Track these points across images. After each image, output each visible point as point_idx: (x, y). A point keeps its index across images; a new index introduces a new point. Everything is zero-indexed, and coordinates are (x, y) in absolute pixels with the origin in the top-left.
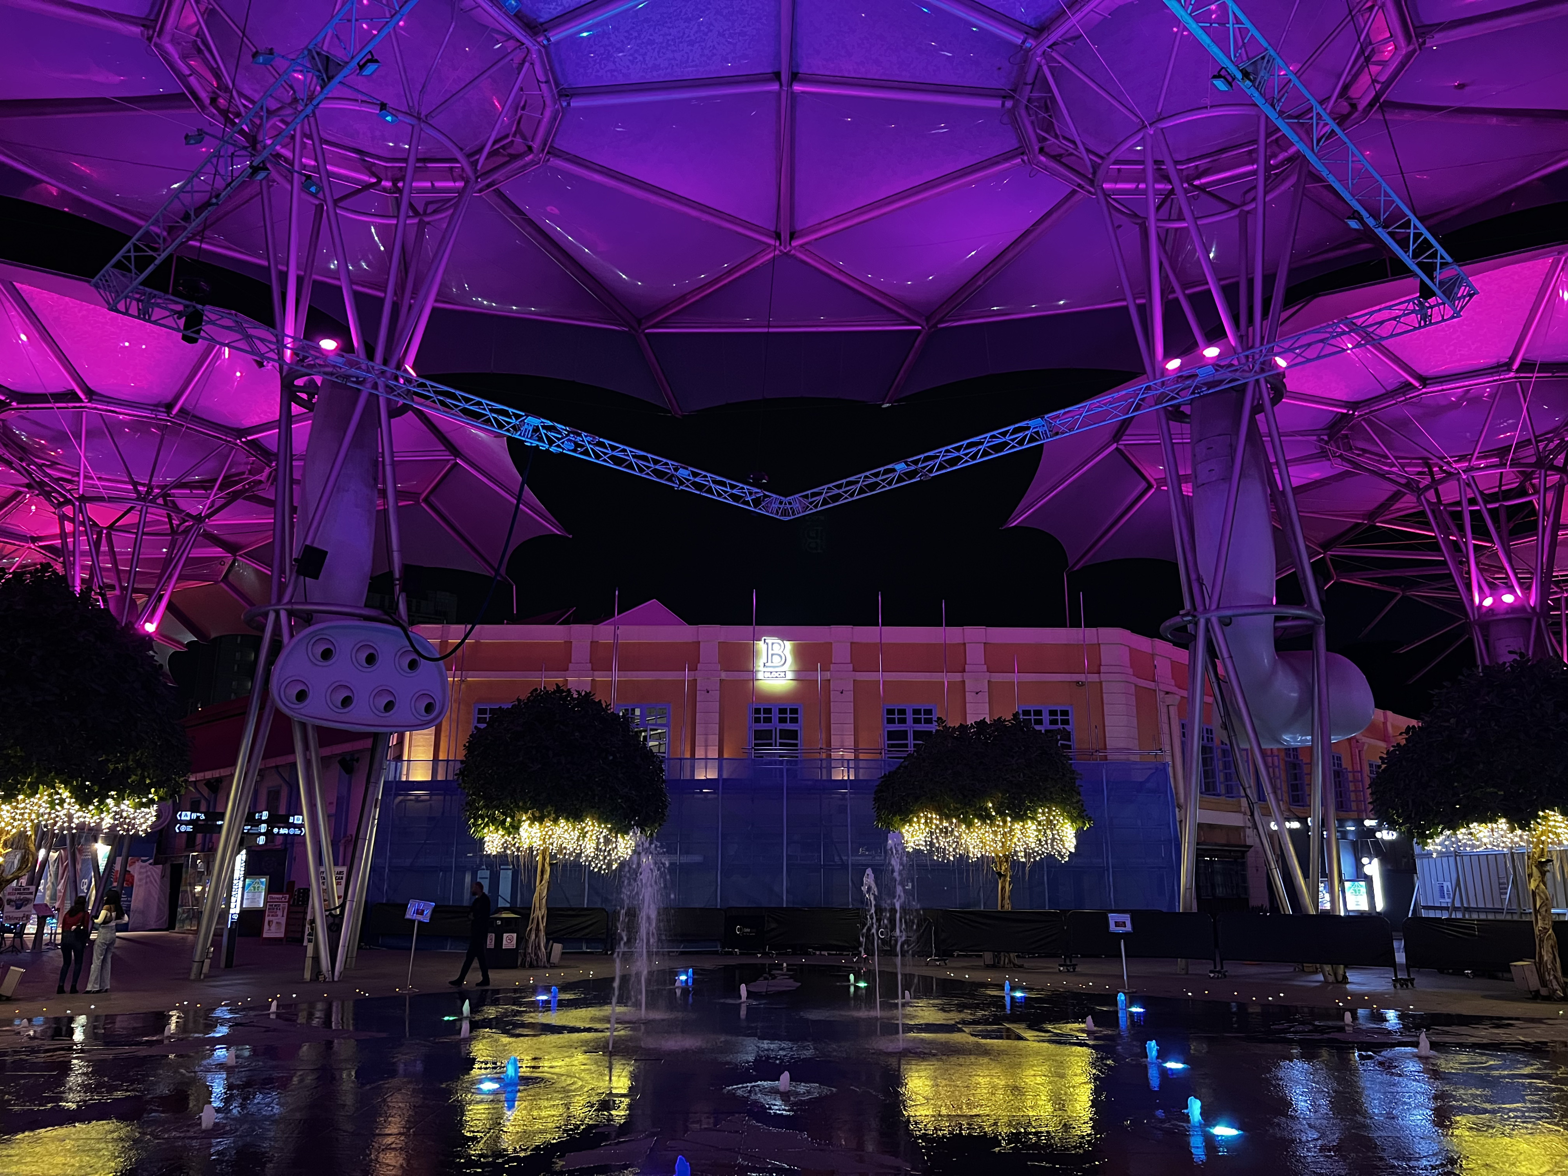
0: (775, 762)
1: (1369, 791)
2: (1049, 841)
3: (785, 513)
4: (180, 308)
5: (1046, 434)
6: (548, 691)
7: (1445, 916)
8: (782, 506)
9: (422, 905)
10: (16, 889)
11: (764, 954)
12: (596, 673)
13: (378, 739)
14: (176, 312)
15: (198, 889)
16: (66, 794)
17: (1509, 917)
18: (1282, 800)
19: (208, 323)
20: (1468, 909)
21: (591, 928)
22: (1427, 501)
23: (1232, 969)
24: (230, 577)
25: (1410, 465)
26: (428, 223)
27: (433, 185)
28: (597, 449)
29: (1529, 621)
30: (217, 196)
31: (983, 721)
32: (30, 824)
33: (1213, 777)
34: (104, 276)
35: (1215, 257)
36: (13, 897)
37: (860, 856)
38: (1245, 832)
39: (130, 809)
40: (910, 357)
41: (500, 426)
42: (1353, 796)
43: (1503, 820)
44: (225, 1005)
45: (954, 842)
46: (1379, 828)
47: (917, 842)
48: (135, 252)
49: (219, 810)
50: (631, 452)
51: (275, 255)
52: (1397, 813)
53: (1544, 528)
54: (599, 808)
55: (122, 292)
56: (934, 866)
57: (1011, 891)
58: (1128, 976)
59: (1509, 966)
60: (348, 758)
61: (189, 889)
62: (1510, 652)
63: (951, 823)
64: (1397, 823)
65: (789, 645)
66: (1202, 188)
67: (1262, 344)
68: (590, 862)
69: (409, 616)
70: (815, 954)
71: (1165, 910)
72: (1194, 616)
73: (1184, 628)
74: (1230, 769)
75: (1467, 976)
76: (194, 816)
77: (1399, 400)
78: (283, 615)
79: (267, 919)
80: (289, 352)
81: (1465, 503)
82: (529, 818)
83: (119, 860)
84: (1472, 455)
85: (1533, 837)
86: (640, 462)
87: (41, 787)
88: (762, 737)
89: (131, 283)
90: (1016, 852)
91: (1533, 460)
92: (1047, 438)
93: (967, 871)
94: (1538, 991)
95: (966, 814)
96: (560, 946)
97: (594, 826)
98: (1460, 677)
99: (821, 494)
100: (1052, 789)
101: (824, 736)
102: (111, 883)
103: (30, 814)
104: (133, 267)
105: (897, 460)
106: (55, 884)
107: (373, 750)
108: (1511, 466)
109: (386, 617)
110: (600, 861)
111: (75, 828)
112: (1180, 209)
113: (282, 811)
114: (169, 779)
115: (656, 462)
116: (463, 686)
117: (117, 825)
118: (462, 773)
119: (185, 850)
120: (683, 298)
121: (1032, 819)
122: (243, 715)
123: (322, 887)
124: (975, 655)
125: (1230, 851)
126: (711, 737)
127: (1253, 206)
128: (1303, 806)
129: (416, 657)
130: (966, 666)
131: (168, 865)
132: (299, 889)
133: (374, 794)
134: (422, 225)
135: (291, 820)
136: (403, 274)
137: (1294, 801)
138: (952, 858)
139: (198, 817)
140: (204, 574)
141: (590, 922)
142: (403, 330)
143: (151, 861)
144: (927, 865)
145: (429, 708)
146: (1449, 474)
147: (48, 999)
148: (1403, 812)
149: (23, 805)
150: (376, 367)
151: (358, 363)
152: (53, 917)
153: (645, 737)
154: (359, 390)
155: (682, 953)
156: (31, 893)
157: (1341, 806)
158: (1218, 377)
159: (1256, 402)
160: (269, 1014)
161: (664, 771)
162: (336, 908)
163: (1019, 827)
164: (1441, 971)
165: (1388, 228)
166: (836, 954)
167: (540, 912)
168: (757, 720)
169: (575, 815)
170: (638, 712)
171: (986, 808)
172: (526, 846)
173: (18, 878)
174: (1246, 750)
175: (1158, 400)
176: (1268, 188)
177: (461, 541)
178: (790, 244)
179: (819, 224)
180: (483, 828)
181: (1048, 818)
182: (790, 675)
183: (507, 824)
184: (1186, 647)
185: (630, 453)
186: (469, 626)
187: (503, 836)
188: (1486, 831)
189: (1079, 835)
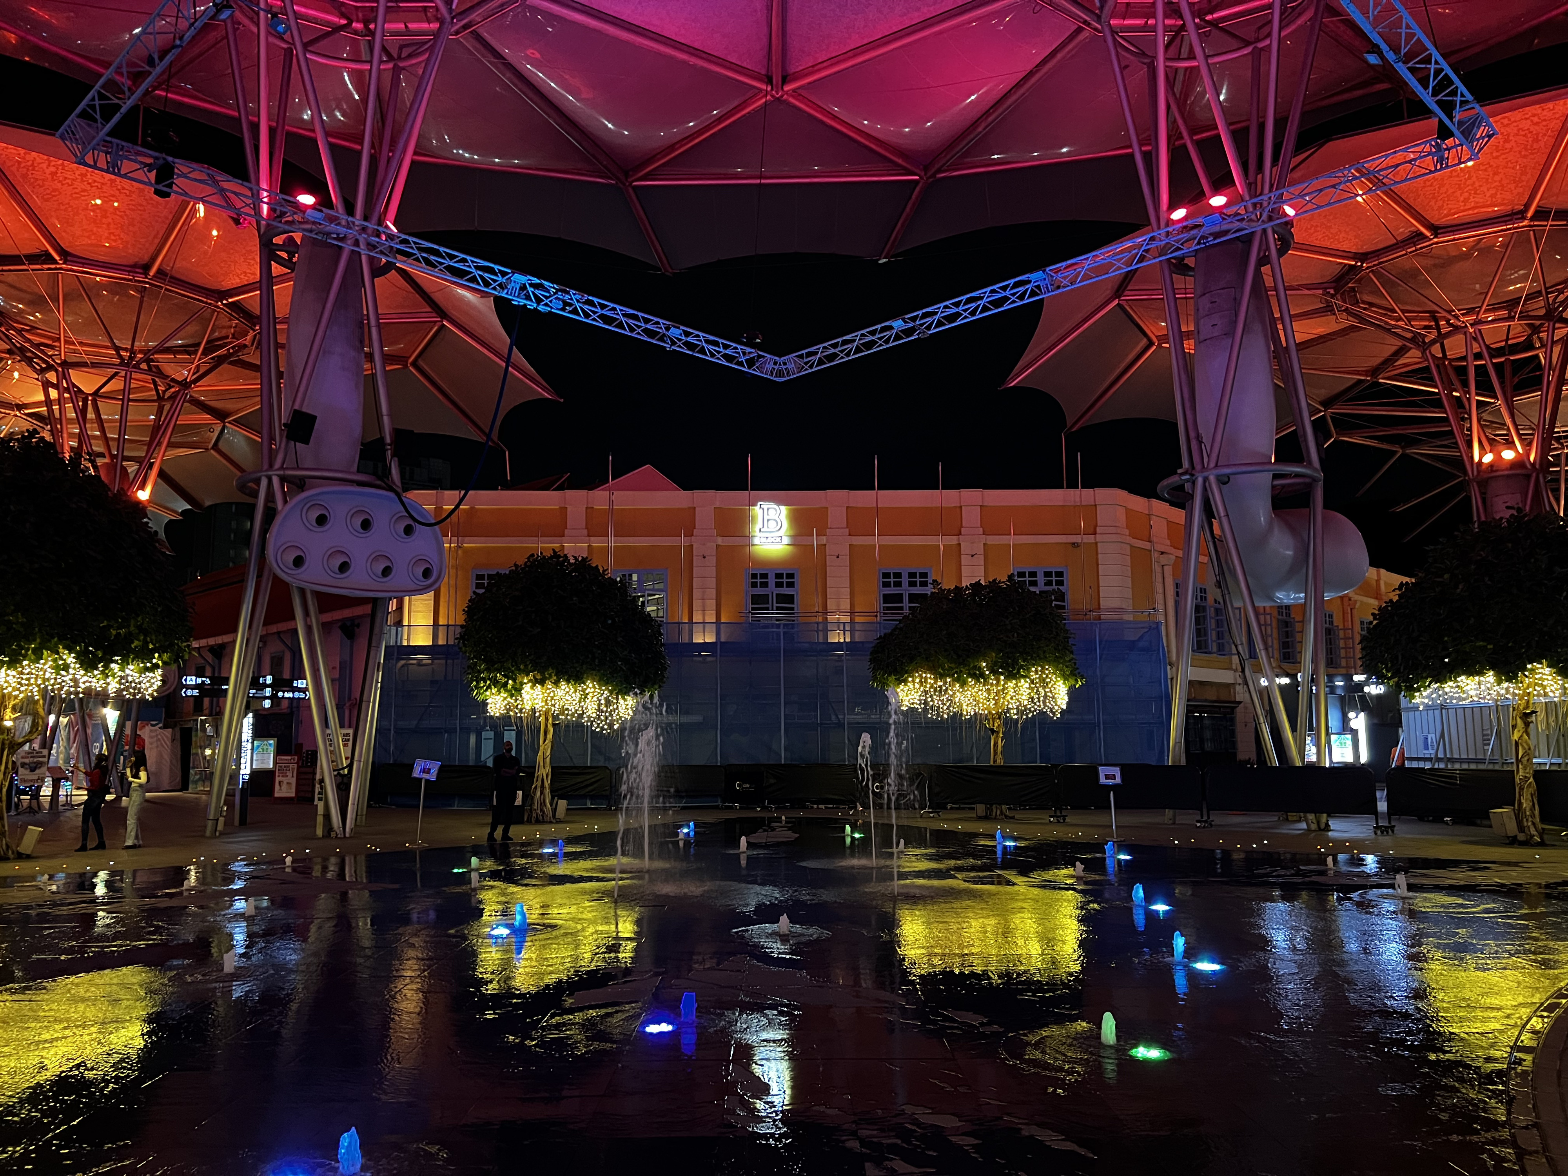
0: (773, 626)
1: (1359, 647)
2: (1042, 699)
3: (780, 374)
4: (149, 161)
5: (1047, 288)
6: (544, 557)
7: (1428, 766)
8: (776, 367)
9: (429, 764)
10: (29, 753)
11: (764, 808)
12: (592, 538)
13: (377, 604)
14: (146, 165)
15: (208, 752)
16: (70, 659)
17: (1491, 767)
18: (1273, 657)
19: (179, 176)
20: (1451, 760)
21: (595, 785)
22: (1433, 356)
23: (1218, 818)
24: (221, 445)
25: (1415, 319)
26: (403, 69)
27: (406, 27)
28: (586, 307)
29: (1528, 477)
30: (181, 38)
31: (978, 584)
32: (36, 689)
33: (1206, 635)
34: (69, 127)
35: (1225, 100)
36: (27, 761)
37: (856, 714)
38: (1235, 689)
39: (135, 674)
40: (908, 209)
41: (487, 284)
42: (1343, 652)
43: (1491, 673)
44: (242, 860)
45: (948, 700)
46: (1367, 683)
47: (911, 701)
48: (99, 100)
49: (223, 675)
50: (621, 310)
51: (246, 106)
52: (1386, 667)
53: (1549, 383)
54: (599, 671)
55: (89, 144)
56: (928, 723)
57: (1003, 747)
58: (1116, 826)
59: (1489, 813)
60: (348, 624)
61: (199, 751)
62: (1508, 508)
63: (946, 683)
64: (1385, 677)
65: (784, 510)
66: (1214, 24)
67: (1271, 191)
68: (592, 722)
69: (402, 483)
70: (812, 807)
71: (1153, 763)
72: (1192, 475)
73: (1181, 488)
74: (1222, 627)
75: (1446, 823)
76: (199, 681)
77: (1409, 250)
78: (276, 481)
79: (277, 780)
80: (265, 207)
81: (1470, 358)
82: (530, 681)
83: (129, 724)
84: (1480, 307)
85: (1519, 689)
86: (630, 321)
87: (45, 652)
88: (759, 601)
89: (98, 133)
90: (1008, 710)
91: (1542, 312)
92: (1049, 292)
93: (961, 728)
94: (1516, 836)
95: (960, 673)
96: (565, 801)
97: (595, 688)
98: (1456, 533)
99: (817, 353)
100: (1045, 649)
101: (820, 601)
102: (123, 746)
103: (36, 679)
104: (98, 117)
105: (894, 317)
106: (68, 747)
107: (373, 616)
108: (1519, 319)
109: (379, 482)
110: (602, 721)
111: (82, 693)
112: (1191, 45)
113: (286, 675)
114: (172, 645)
115: (647, 321)
116: (460, 552)
117: (123, 690)
118: (462, 637)
119: (193, 715)
120: (672, 148)
121: (1024, 677)
122: (241, 583)
123: (329, 748)
124: (971, 517)
125: (1220, 707)
126: (708, 602)
127: (1267, 42)
128: (1293, 663)
129: (412, 523)
130: (963, 529)
131: (177, 729)
132: (307, 751)
133: (376, 655)
134: (396, 70)
135: (295, 685)
136: (380, 124)
137: (1285, 658)
138: (945, 716)
139: (203, 682)
140: (194, 442)
141: (593, 780)
142: (382, 184)
143: (161, 725)
144: (921, 723)
145: (427, 573)
146: (1456, 329)
147: (68, 856)
148: (1392, 666)
149: (29, 670)
150: (357, 223)
151: (337, 218)
152: (67, 779)
153: (643, 602)
154: (340, 248)
155: (684, 808)
156: (44, 757)
157: (1331, 663)
158: (1225, 227)
159: (1262, 254)
160: (284, 868)
161: (662, 634)
162: (343, 768)
163: (1012, 685)
164: (1421, 819)
165: (1408, 63)
166: (833, 808)
167: (544, 770)
168: (754, 585)
169: (576, 677)
170: (635, 577)
171: (980, 667)
172: (528, 708)
173: (30, 741)
174: (1239, 609)
175: (1162, 252)
176: (1283, 23)
177: (451, 406)
178: (782, 89)
179: (813, 66)
180: (486, 690)
181: (1041, 676)
182: (786, 540)
183: (509, 687)
184: (1182, 506)
185: (619, 311)
186: (463, 492)
187: (505, 698)
188: (1473, 684)
189: (1072, 692)
